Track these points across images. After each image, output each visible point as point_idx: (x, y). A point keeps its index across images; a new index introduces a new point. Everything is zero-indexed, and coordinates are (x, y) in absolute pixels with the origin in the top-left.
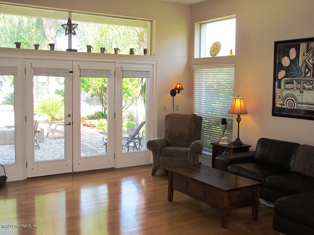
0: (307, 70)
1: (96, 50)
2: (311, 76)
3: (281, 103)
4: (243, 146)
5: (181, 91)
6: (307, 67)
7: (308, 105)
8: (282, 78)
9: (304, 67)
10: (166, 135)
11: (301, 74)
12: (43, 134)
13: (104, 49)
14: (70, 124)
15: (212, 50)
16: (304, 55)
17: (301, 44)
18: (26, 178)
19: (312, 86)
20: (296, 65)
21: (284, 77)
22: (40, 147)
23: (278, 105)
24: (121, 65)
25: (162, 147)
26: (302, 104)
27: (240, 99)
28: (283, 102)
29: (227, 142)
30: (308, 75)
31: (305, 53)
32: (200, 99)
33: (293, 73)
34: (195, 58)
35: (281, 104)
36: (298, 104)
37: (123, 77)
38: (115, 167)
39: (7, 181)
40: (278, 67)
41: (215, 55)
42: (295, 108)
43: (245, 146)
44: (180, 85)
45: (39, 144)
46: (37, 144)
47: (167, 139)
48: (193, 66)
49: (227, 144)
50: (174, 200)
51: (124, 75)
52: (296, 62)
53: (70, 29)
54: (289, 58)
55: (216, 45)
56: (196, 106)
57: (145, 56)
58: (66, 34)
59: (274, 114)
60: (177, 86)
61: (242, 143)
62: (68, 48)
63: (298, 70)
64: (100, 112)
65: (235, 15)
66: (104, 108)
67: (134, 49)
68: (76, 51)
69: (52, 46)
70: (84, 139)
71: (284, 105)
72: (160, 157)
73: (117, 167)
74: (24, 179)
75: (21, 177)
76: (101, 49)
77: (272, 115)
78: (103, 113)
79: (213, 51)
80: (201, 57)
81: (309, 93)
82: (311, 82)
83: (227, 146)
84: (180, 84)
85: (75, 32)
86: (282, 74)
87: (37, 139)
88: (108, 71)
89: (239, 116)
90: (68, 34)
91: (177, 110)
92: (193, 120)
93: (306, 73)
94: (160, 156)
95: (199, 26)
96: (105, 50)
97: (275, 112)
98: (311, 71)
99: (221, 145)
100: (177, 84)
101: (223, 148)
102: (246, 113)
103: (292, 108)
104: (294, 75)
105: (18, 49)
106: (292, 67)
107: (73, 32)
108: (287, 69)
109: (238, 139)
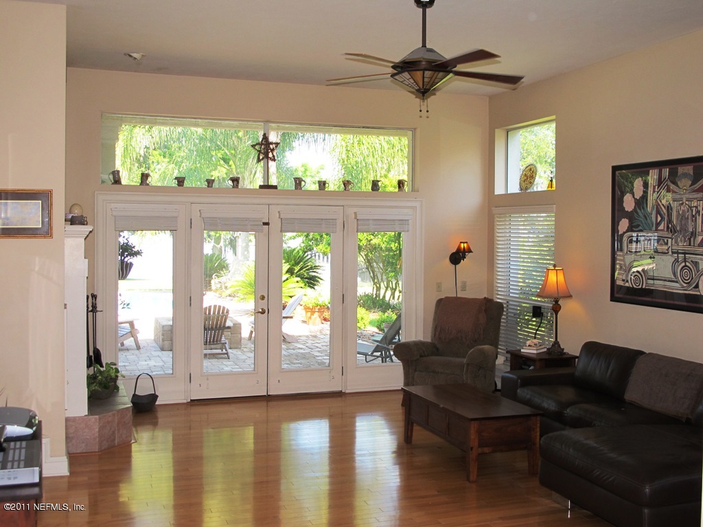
0: (659, 219)
1: (310, 185)
2: (666, 230)
3: (624, 278)
4: (565, 356)
5: (468, 256)
6: (658, 212)
7: (661, 282)
8: (624, 233)
9: (654, 213)
10: (435, 335)
11: (651, 226)
12: (240, 333)
13: (324, 183)
14: (263, 312)
15: (523, 179)
16: (654, 192)
17: (651, 171)
18: (189, 401)
19: (667, 248)
20: (643, 208)
21: (627, 231)
22: (230, 355)
23: (619, 283)
24: (355, 210)
25: (421, 356)
26: (653, 279)
27: (557, 270)
28: (627, 276)
29: (535, 348)
30: (661, 227)
31: (657, 187)
32: (508, 270)
33: (640, 223)
34: (496, 194)
35: (623, 280)
36: (648, 279)
37: (357, 231)
38: (343, 391)
39: (157, 403)
40: (617, 211)
41: (526, 189)
42: (644, 287)
43: (568, 356)
44: (465, 245)
45: (230, 351)
46: (226, 350)
47: (436, 342)
48: (493, 208)
49: (535, 352)
50: (413, 442)
51: (359, 227)
52: (643, 203)
53: (265, 150)
54: (634, 197)
55: (530, 170)
56: (500, 284)
57: (400, 192)
58: (259, 160)
59: (613, 299)
60: (459, 247)
61: (565, 351)
62: (262, 184)
63: (646, 219)
64: (367, 295)
65: (554, 117)
66: (375, 288)
67: (378, 181)
68: (275, 187)
69: (235, 180)
70: (317, 345)
71: (627, 281)
72: (416, 373)
73: (347, 391)
74: (185, 401)
75: (181, 399)
76: (320, 182)
77: (611, 301)
78: (374, 296)
79: (524, 181)
80: (509, 192)
81: (663, 260)
82: (666, 241)
83: (534, 356)
84: (466, 242)
85: (274, 156)
86: (624, 224)
87: (227, 341)
88: (331, 221)
89: (557, 302)
90: (263, 159)
91: (464, 289)
92: (483, 308)
93: (658, 224)
94: (416, 371)
95: (504, 134)
96: (327, 185)
97: (616, 295)
98: (664, 220)
99: (525, 354)
100: (461, 243)
101: (527, 360)
102: (570, 296)
103: (640, 287)
104: (640, 228)
105: (181, 187)
106: (637, 213)
107: (270, 155)
108: (630, 216)
109: (556, 343)
